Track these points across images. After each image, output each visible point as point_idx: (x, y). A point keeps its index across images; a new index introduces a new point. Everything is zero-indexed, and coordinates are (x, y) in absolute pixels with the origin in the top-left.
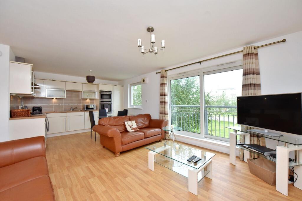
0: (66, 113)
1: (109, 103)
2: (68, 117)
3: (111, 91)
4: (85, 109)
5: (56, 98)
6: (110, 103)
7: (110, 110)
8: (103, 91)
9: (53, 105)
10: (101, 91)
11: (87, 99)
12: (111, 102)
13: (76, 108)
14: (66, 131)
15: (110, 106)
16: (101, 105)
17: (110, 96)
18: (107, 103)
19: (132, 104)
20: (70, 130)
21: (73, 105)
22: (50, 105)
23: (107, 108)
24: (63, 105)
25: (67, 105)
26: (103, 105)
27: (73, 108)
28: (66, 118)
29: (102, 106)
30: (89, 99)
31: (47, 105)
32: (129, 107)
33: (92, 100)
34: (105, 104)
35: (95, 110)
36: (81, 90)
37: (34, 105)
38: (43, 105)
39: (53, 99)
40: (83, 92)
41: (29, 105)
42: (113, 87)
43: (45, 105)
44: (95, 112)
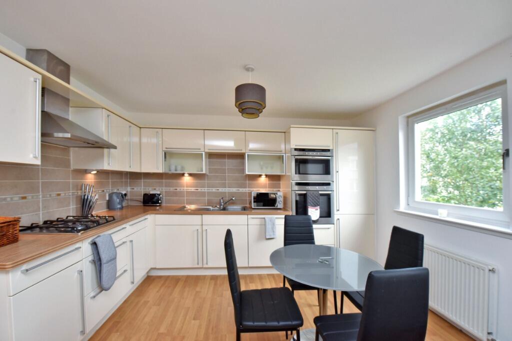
0: (200, 217)
1: (323, 190)
2: (205, 228)
3: (329, 150)
6: (325, 187)
7: (327, 214)
9: (185, 189)
10: (297, 150)
11: (260, 176)
12: (329, 184)
14: (200, 266)
15: (325, 198)
17: (326, 167)
18: (317, 188)
19: (419, 196)
20: (210, 265)
22: (178, 189)
23: (315, 205)
24: (206, 190)
25: (214, 190)
26: (305, 196)
28: (200, 231)
29: (300, 198)
30: (266, 176)
31: (172, 189)
32: (402, 208)
33: (275, 178)
34: (308, 193)
35: (280, 209)
36: (241, 150)
37: (148, 189)
38: (164, 189)
39: (183, 175)
40: (248, 155)
41: (140, 189)
42: (337, 133)
43: (168, 189)
44: (276, 218)
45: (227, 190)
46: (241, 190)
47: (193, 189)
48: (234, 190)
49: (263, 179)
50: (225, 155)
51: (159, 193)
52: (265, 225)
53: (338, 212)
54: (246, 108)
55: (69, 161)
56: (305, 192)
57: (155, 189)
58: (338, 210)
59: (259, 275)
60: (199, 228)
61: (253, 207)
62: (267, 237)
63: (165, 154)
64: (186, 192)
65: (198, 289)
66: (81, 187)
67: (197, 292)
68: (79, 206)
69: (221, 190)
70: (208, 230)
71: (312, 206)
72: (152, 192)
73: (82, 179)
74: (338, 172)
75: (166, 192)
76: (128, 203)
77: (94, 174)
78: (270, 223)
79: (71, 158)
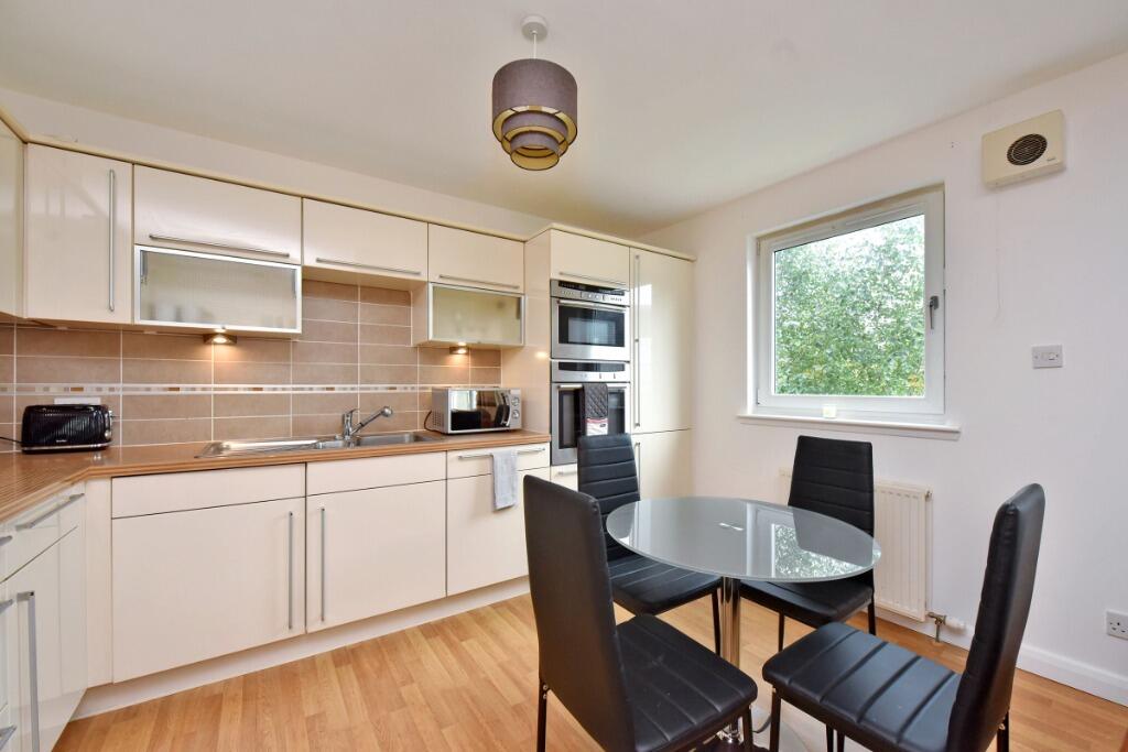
0: (298, 470)
1: (611, 381)
2: (314, 504)
3: (623, 293)
4: (443, 424)
5: (234, 338)
8: (576, 286)
9: (213, 388)
10: (563, 284)
11: (453, 349)
12: (621, 368)
13: (383, 413)
14: (298, 630)
15: (615, 398)
16: (562, 393)
17: (617, 329)
20: (333, 620)
21: (361, 392)
22: (185, 389)
23: (599, 416)
24: (289, 389)
25: (318, 389)
26: (577, 394)
27: (358, 418)
28: (298, 516)
29: (567, 400)
30: (469, 349)
31: (156, 389)
32: (750, 411)
33: (488, 357)
34: (587, 386)
35: (514, 431)
36: (418, 274)
37: (47, 389)
38: (121, 389)
39: (206, 338)
40: (437, 289)
42: (637, 257)
43: (139, 389)
44: (520, 453)
45: (357, 389)
46: (400, 388)
47: (244, 389)
48: (381, 388)
49: (460, 359)
50: (356, 286)
51: (97, 402)
52: (493, 474)
53: (638, 429)
54: (526, 133)
56: (579, 386)
57: (78, 389)
58: (638, 425)
59: (470, 613)
60: (296, 506)
61: (450, 431)
62: (500, 506)
63: (143, 256)
64: (217, 397)
65: (310, 709)
67: (311, 720)
69: (339, 389)
70: (333, 511)
71: (594, 418)
72: (64, 401)
74: (637, 341)
75: (130, 399)
78: (505, 466)
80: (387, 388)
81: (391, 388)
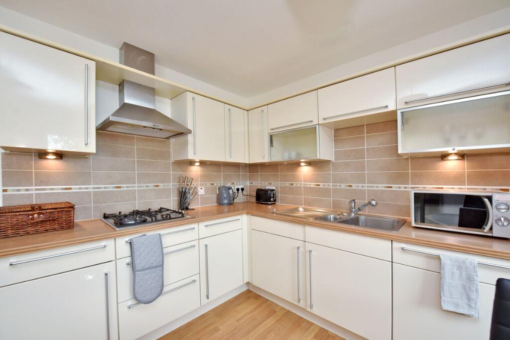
2: (308, 247)
9: (303, 184)
11: (444, 157)
13: (370, 203)
22: (295, 184)
24: (330, 186)
25: (344, 186)
28: (302, 250)
31: (287, 184)
36: (386, 107)
37: (265, 184)
38: (280, 184)
39: (298, 164)
40: (402, 113)
41: (258, 183)
43: (284, 184)
44: (481, 265)
45: (366, 186)
46: (395, 187)
47: (313, 185)
48: (381, 187)
49: (452, 165)
52: (440, 273)
55: (169, 153)
57: (270, 184)
60: (301, 245)
63: (271, 137)
64: (304, 187)
66: (184, 179)
68: (179, 199)
69: (355, 186)
70: (313, 253)
72: (267, 188)
73: (185, 171)
75: (281, 187)
76: (248, 199)
77: (198, 166)
79: (172, 150)
80: (385, 187)
81: (388, 187)
